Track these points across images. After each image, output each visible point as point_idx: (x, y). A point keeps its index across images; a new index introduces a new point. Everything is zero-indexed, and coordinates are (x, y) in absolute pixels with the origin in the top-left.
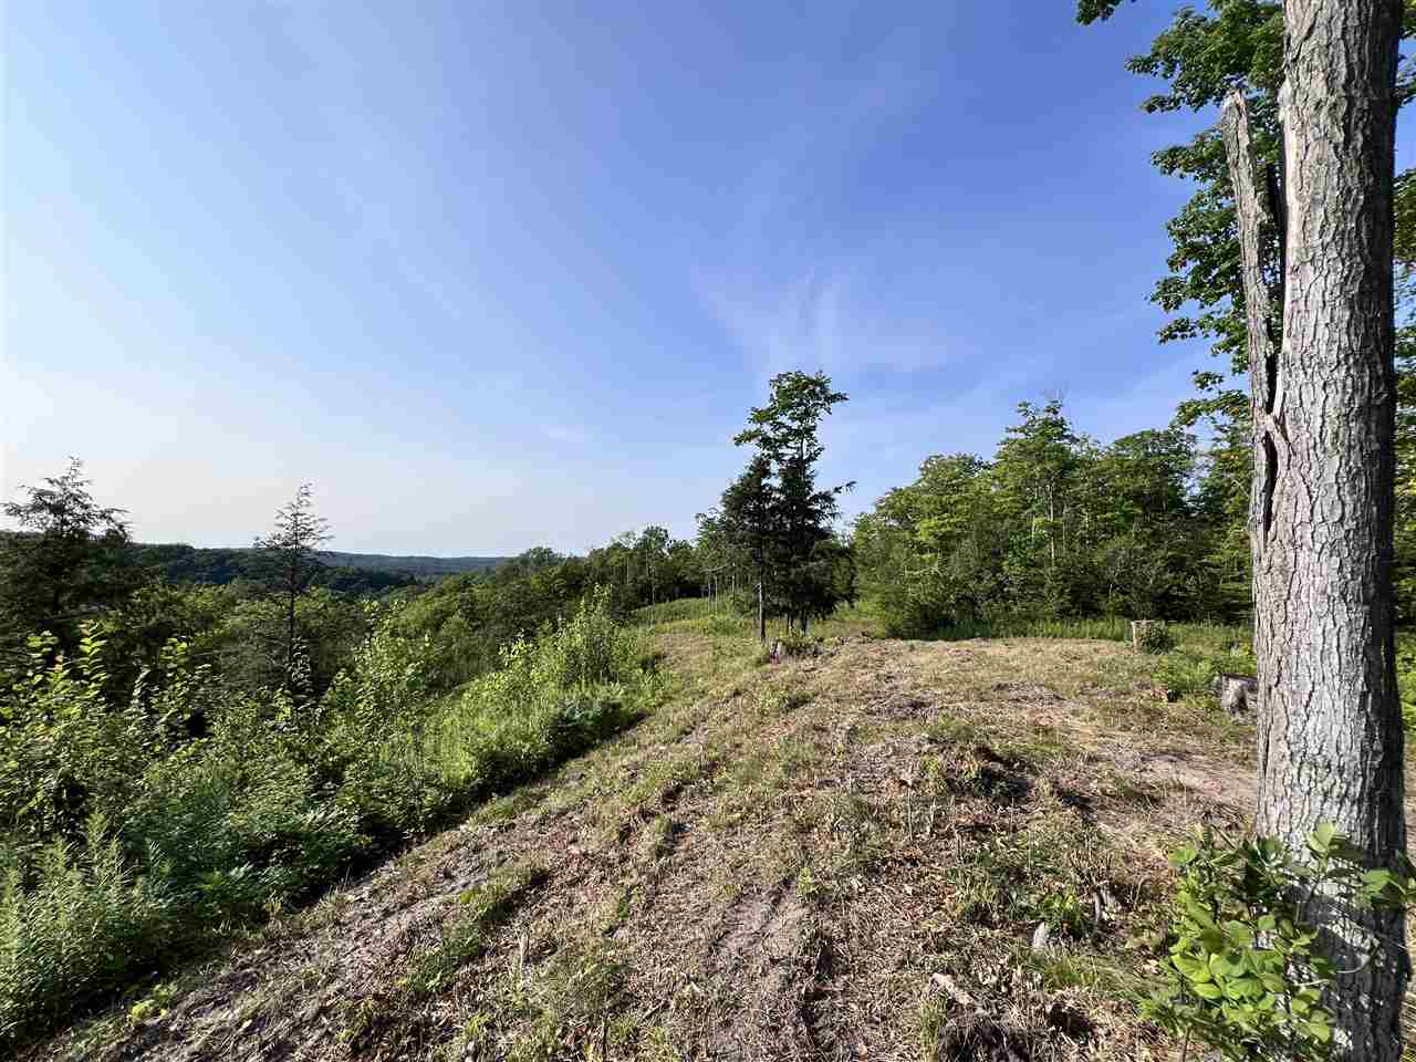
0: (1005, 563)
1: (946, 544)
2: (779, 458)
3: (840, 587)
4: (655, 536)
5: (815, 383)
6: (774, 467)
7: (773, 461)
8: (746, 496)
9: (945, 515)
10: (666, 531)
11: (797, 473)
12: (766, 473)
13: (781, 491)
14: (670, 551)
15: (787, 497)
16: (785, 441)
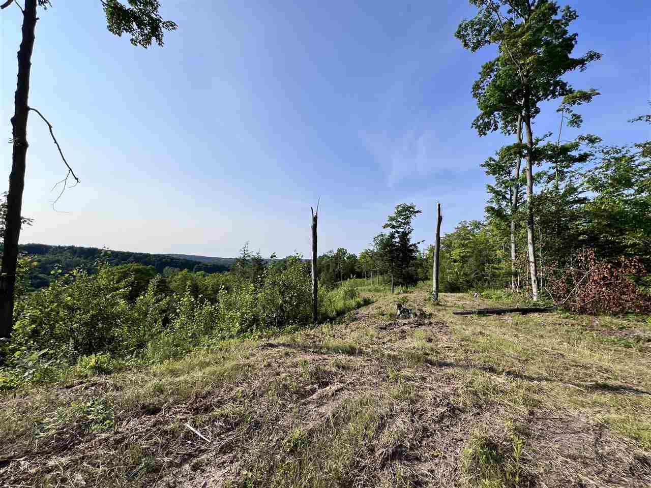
0: (486, 268)
1: (464, 259)
2: (398, 232)
3: (421, 275)
4: (342, 252)
5: (410, 208)
6: (397, 235)
7: (396, 234)
8: (387, 244)
9: (463, 248)
10: (346, 250)
11: (404, 236)
12: (394, 238)
13: (399, 243)
14: (347, 258)
15: (401, 244)
16: (400, 226)
